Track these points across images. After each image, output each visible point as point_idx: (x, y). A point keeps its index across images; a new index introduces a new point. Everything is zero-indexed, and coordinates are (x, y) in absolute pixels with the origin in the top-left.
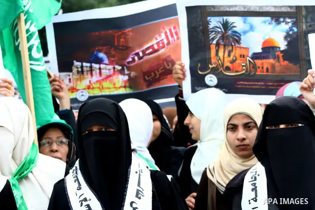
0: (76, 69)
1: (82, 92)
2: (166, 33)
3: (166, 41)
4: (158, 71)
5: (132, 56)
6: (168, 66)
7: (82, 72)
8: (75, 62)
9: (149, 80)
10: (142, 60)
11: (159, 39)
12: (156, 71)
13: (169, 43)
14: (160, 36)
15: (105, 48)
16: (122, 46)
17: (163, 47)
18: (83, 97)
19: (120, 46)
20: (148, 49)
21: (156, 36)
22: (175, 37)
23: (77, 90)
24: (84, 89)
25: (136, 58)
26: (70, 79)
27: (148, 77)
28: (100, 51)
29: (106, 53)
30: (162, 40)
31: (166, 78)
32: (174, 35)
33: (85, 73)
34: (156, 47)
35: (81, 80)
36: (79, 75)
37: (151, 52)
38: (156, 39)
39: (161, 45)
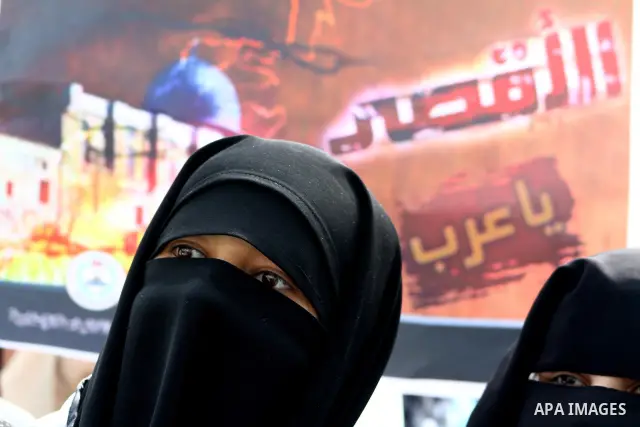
0: (82, 135)
1: (97, 264)
2: (553, 43)
3: (544, 85)
4: (481, 228)
5: (361, 113)
6: (537, 208)
7: (109, 154)
8: (76, 90)
9: (431, 265)
10: (403, 147)
11: (512, 64)
12: (471, 225)
13: (558, 98)
14: (519, 46)
15: (233, 45)
16: (322, 51)
17: (527, 106)
18: (96, 289)
19: (306, 49)
20: (444, 93)
21: (499, 45)
22: (601, 80)
23: (77, 250)
24: (110, 250)
25: (379, 127)
26: (44, 187)
27: (427, 248)
28: (208, 57)
29: (233, 74)
30: (529, 71)
31: (519, 278)
32: (597, 65)
33: (121, 163)
34: (487, 97)
35: (96, 201)
36: (92, 167)
37: (458, 115)
38: (498, 58)
39: (515, 94)
